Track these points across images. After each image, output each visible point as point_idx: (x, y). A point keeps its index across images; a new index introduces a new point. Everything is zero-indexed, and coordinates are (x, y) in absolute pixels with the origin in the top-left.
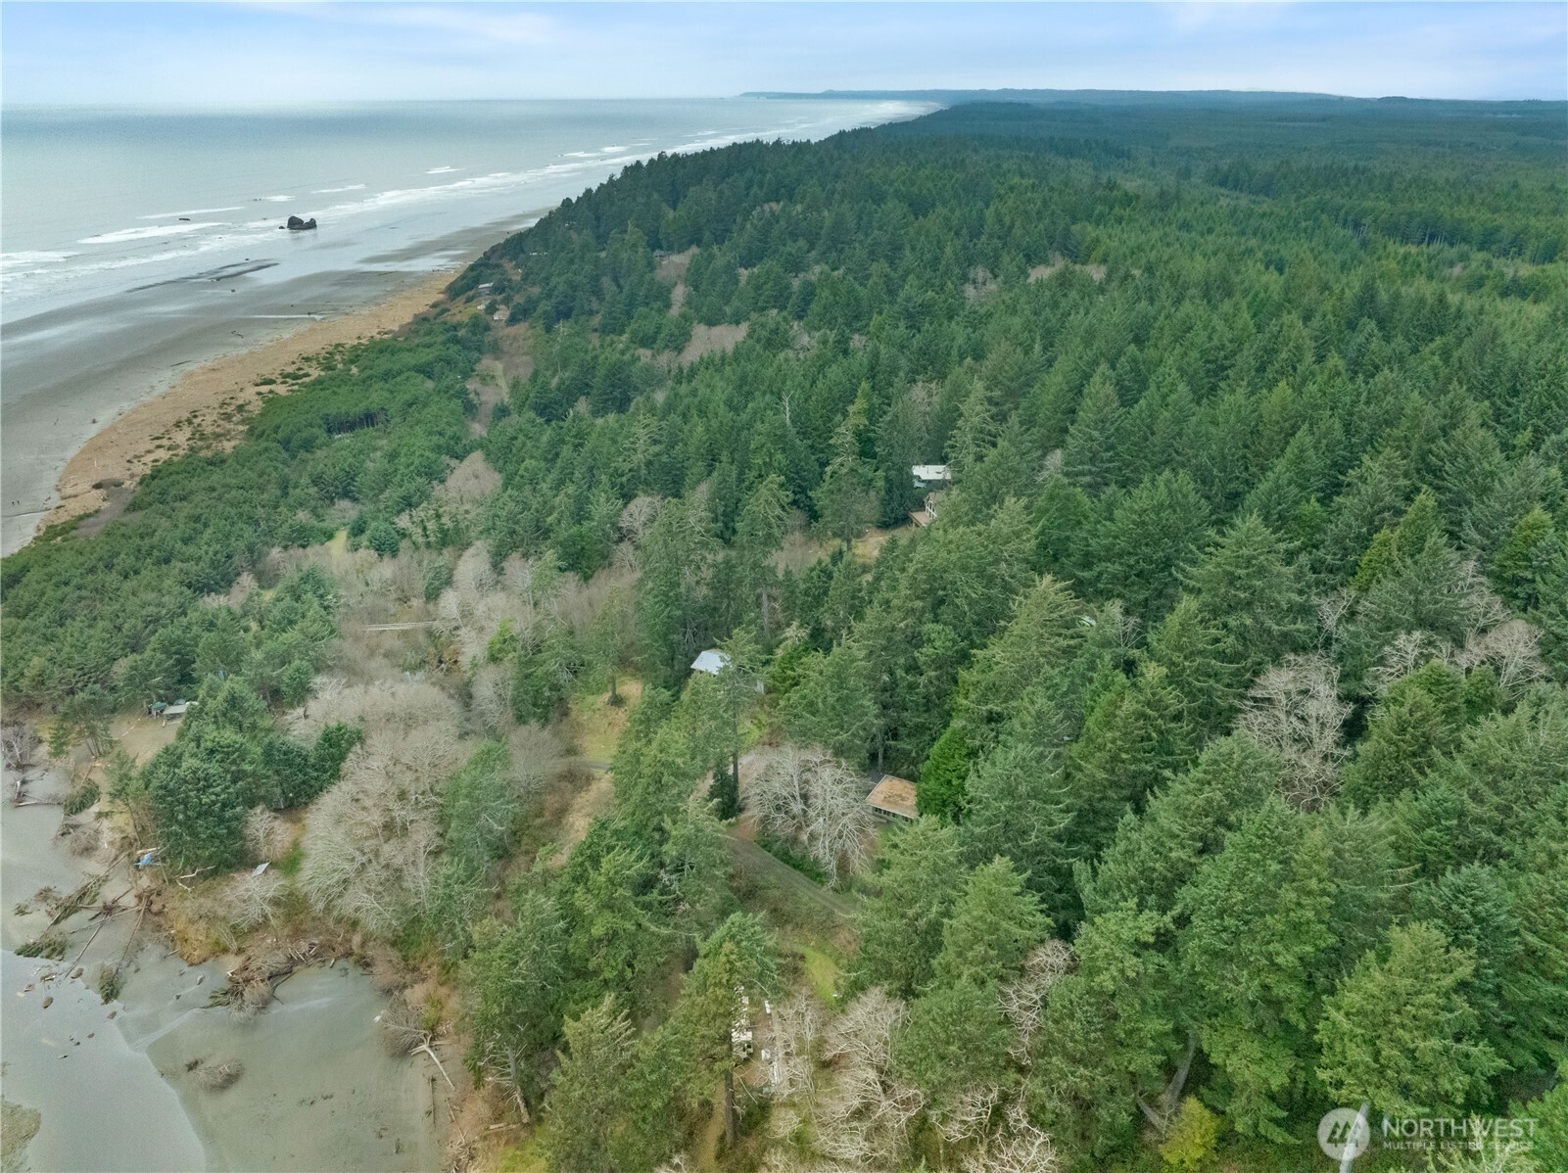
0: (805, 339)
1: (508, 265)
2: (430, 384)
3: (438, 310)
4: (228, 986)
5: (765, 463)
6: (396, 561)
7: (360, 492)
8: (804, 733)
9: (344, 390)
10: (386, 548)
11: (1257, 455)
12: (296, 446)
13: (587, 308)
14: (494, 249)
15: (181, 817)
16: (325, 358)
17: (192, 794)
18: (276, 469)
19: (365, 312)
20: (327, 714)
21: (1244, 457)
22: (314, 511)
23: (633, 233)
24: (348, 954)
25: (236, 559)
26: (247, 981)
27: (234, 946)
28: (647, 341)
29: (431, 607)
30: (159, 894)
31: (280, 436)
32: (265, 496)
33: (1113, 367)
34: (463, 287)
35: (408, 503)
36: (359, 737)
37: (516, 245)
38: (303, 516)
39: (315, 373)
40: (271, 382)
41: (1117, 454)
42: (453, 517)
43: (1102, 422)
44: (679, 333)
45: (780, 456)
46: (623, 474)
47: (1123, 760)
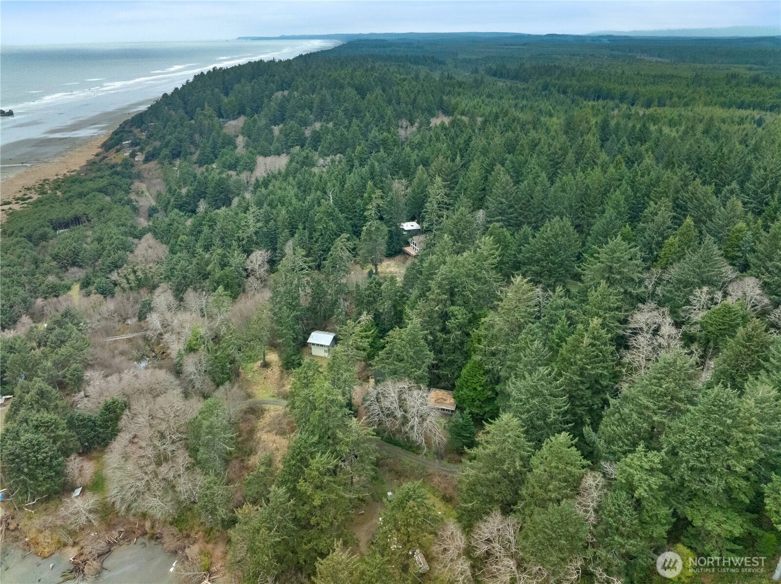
0: (321, 161)
1: (136, 131)
2: (108, 198)
3: (100, 157)
4: (72, 567)
5: (324, 227)
6: (114, 299)
7: (83, 262)
8: (395, 373)
9: (57, 205)
10: (106, 292)
11: (589, 205)
12: (37, 239)
13: (189, 151)
14: (126, 123)
15: (26, 470)
16: (39, 188)
17: (30, 455)
18: (28, 253)
19: (56, 160)
20: (101, 394)
21: (583, 207)
22: (57, 274)
23: (209, 110)
24: (145, 534)
25: (16, 308)
26: (85, 562)
27: (71, 541)
28: (232, 167)
29: (142, 323)
30: (13, 518)
31: (24, 234)
32: (25, 269)
33: (503, 165)
34: (113, 143)
35: (116, 266)
36: (126, 406)
37: (139, 120)
38: (51, 279)
39: (35, 197)
40: (9, 203)
41: (516, 210)
42: (143, 271)
43: (506, 194)
44: (249, 161)
45: (332, 223)
46: (243, 239)
47: (587, 369)
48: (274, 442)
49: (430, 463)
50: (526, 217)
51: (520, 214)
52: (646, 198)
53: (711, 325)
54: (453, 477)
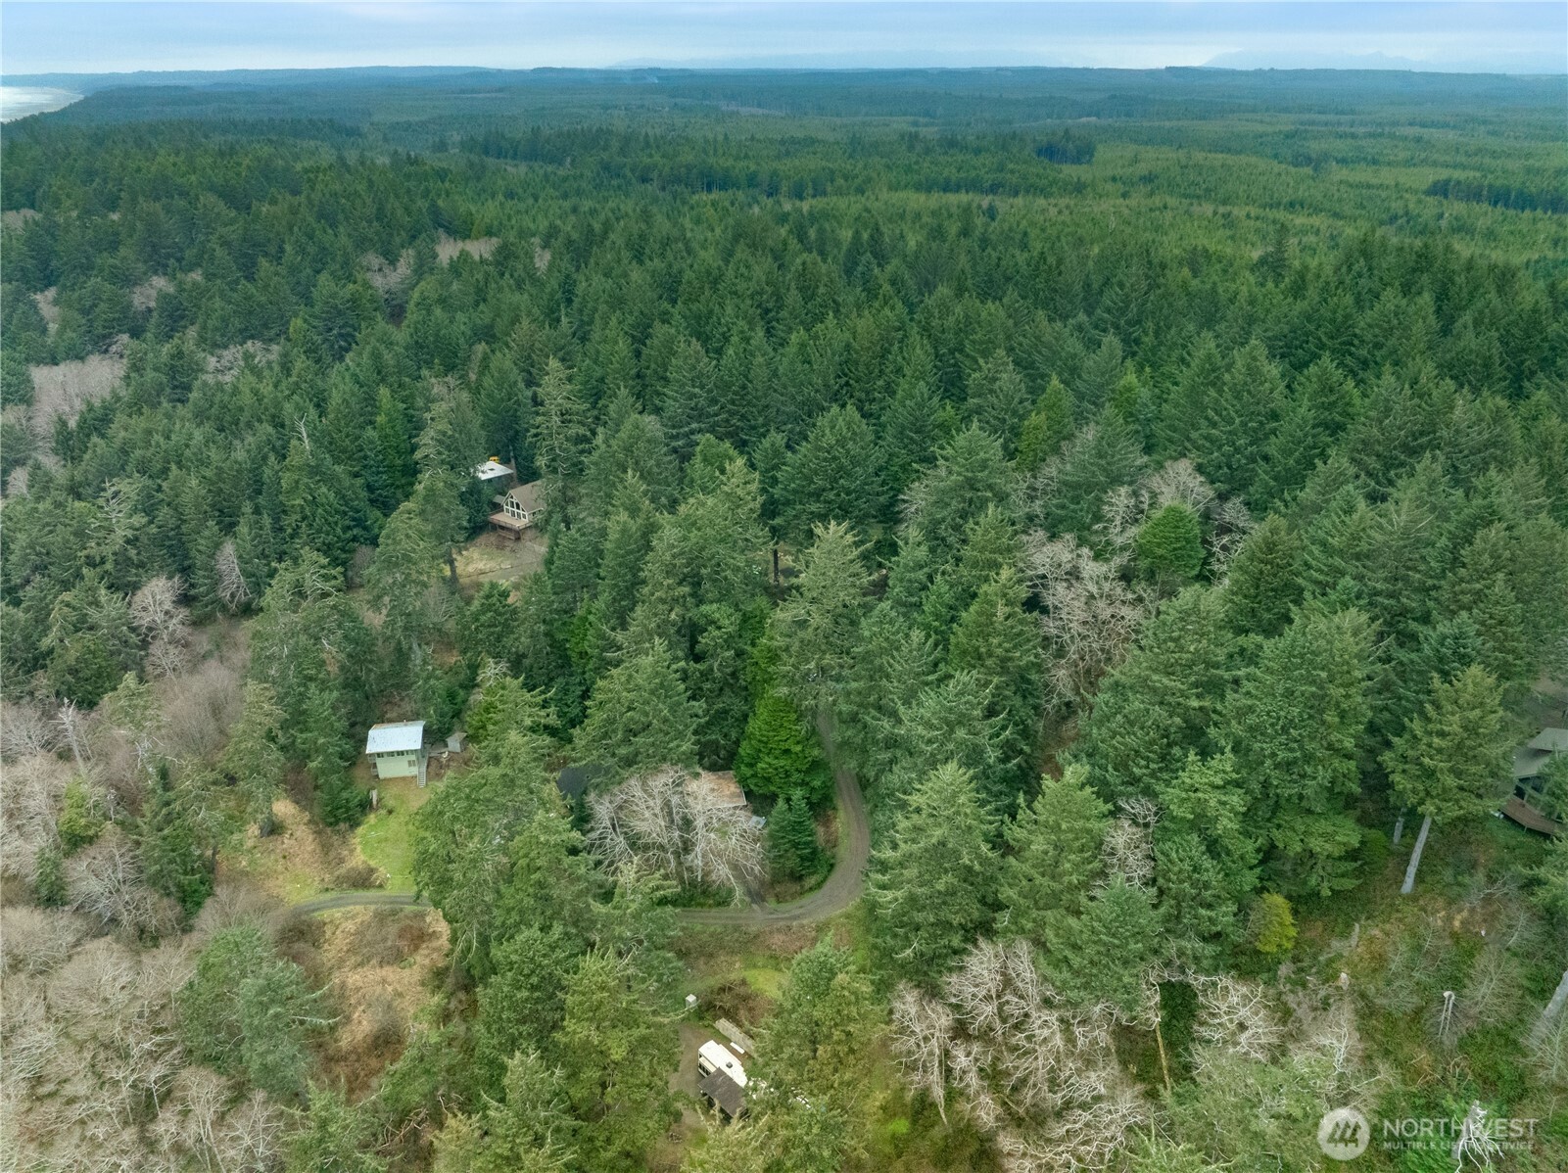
5: (306, 501)
41: (723, 407)
43: (698, 379)
44: (14, 380)
45: (324, 489)
46: (103, 561)
47: (1010, 659)
48: (384, 981)
49: (743, 915)
50: (743, 417)
51: (732, 414)
52: (957, 355)
53: (1159, 545)
54: (803, 926)
